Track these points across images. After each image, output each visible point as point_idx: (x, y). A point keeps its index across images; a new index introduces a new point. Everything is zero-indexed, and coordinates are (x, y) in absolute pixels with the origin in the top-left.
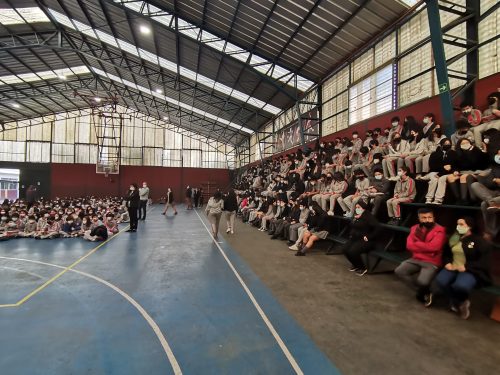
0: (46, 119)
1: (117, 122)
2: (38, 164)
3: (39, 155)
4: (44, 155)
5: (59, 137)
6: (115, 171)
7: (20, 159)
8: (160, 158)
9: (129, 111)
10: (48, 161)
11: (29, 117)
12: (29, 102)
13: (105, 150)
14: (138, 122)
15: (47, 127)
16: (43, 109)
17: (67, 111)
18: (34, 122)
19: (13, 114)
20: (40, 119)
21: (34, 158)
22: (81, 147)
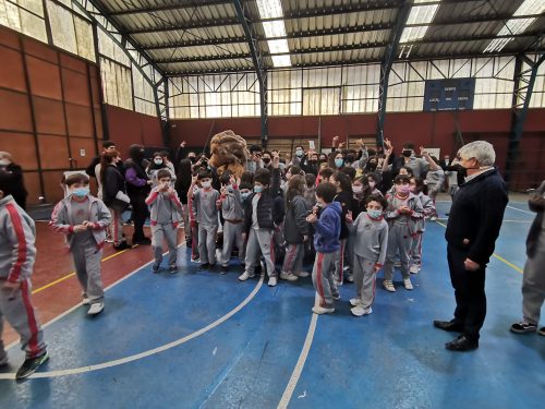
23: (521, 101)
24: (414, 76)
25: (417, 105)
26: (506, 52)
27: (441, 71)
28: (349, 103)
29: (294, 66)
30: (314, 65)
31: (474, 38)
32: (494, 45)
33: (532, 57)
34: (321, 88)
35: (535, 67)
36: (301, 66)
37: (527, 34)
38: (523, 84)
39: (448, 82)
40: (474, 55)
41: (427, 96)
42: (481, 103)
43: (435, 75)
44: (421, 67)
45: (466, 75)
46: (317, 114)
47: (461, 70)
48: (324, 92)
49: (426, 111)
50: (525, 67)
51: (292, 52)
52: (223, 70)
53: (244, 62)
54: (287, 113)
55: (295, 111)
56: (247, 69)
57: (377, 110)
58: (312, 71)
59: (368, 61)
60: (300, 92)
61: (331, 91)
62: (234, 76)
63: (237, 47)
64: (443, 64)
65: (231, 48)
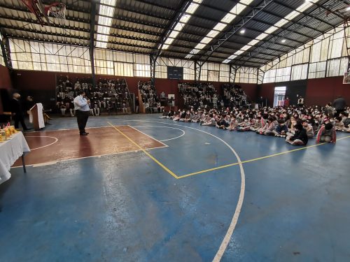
0: (306, 46)
2: (298, 81)
3: (300, 74)
4: (303, 74)
5: (315, 58)
7: (287, 79)
10: (305, 78)
11: (295, 48)
12: (294, 36)
15: (307, 51)
16: (304, 38)
17: (323, 33)
18: (298, 50)
19: (285, 48)
20: (302, 47)
21: (296, 77)
22: (332, 62)
23: (197, 78)
24: (162, 63)
25: (165, 76)
26: (192, 59)
27: (172, 63)
28: (138, 72)
29: (108, 48)
30: (119, 50)
31: (183, 52)
32: (188, 56)
33: (199, 63)
34: (123, 62)
35: (201, 66)
36: (112, 49)
37: (197, 54)
38: (197, 72)
39: (174, 67)
40: (182, 58)
41: (168, 73)
42: (185, 77)
43: (170, 65)
44: (165, 59)
45: (180, 66)
46: (122, 75)
47: (178, 63)
48: (125, 65)
49: (168, 79)
50: (197, 66)
51: (109, 42)
52: (60, 42)
53: (78, 40)
54: (105, 73)
55: (110, 72)
56: (78, 44)
57: (149, 76)
58: (118, 53)
59: (144, 53)
60: (112, 63)
61: (129, 65)
62: (68, 47)
63: (77, 33)
64: (172, 60)
65: (73, 32)
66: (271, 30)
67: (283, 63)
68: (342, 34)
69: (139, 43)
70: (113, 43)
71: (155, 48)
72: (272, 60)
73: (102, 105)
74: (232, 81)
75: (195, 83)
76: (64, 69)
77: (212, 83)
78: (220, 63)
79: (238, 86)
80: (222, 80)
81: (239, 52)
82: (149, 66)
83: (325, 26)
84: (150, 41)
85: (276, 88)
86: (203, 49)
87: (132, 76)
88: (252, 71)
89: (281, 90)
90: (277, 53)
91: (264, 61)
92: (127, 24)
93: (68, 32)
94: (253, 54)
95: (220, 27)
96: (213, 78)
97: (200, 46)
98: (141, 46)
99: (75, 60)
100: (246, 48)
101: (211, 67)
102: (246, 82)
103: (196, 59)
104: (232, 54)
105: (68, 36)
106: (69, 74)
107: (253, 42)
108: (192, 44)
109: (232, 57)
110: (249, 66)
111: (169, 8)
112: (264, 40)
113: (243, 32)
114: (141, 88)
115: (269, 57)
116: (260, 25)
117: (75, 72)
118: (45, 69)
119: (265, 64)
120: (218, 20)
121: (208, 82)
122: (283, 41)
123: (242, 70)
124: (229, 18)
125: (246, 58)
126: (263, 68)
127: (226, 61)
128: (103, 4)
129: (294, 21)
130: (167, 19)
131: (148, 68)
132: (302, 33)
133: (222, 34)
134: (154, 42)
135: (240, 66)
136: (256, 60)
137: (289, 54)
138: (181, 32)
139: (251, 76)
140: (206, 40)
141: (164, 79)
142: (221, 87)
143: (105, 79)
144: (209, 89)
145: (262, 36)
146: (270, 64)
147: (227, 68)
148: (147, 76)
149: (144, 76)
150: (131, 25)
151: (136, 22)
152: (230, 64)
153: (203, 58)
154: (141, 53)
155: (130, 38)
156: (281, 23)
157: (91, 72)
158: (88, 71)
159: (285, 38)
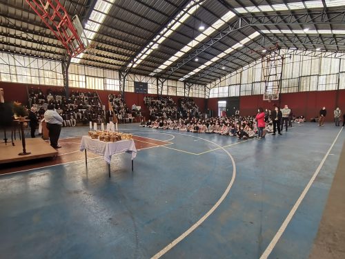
0: (238, 71)
1: (279, 62)
2: (234, 97)
3: (235, 92)
4: (237, 92)
5: (244, 80)
6: (276, 98)
7: (226, 95)
8: (315, 84)
9: (290, 51)
10: (239, 95)
11: (230, 72)
12: (230, 64)
13: (270, 84)
14: (297, 58)
15: (238, 75)
16: (237, 66)
17: (249, 63)
18: (232, 74)
19: (224, 72)
20: (235, 72)
21: (233, 95)
22: (256, 84)
23: (160, 93)
24: (130, 79)
25: (132, 90)
26: (154, 76)
27: (138, 79)
28: (108, 86)
29: (80, 64)
30: (90, 66)
31: (148, 71)
32: (152, 74)
33: (161, 79)
34: (94, 77)
35: (162, 83)
36: (84, 64)
37: (160, 73)
38: (159, 87)
39: (140, 83)
40: (147, 75)
41: (135, 87)
42: (150, 92)
43: (137, 80)
44: (132, 75)
45: (145, 82)
46: (93, 88)
47: (143, 79)
48: (96, 79)
49: (135, 93)
50: (159, 82)
51: (83, 58)
52: (33, 56)
53: (51, 55)
54: (77, 86)
55: (82, 86)
56: (50, 58)
57: (119, 90)
58: (89, 68)
59: (114, 70)
60: (84, 77)
61: (100, 79)
62: (40, 60)
63: (53, 49)
64: (138, 77)
65: (49, 48)
66: (215, 59)
67: (223, 83)
68: (260, 66)
69: (111, 61)
70: (87, 59)
71: (125, 66)
72: (215, 80)
73: (78, 116)
74: (186, 95)
75: (157, 97)
76: (35, 81)
77: (172, 97)
78: (177, 80)
79: (191, 99)
80: (179, 94)
81: (192, 73)
82: (118, 81)
83: (250, 59)
84: (122, 60)
85: (219, 102)
86: (165, 69)
87: (103, 89)
88: (201, 87)
89: (222, 104)
90: (218, 75)
91: (209, 81)
92: (104, 46)
93: (44, 47)
94: (203, 75)
95: (179, 54)
96: (172, 93)
97: (163, 67)
98: (112, 64)
99: (47, 72)
100: (197, 70)
101: (170, 83)
102: (197, 96)
103: (158, 77)
104: (186, 74)
105: (43, 51)
106: (40, 86)
107: (203, 67)
108: (156, 65)
109: (187, 76)
110: (199, 84)
111: (142, 38)
112: (210, 66)
113: (197, 60)
114: (111, 100)
115: (213, 78)
116: (207, 56)
117: (47, 84)
118: (15, 81)
119: (210, 83)
120: (178, 50)
121: (168, 96)
122: (223, 68)
123: (194, 86)
124: (186, 49)
125: (197, 78)
126: (208, 86)
127: (182, 79)
128: (87, 29)
129: (230, 54)
130: (140, 45)
131: (117, 82)
132: (235, 63)
133: (180, 60)
134: (124, 61)
135: (193, 83)
136: (204, 80)
137: (227, 77)
138: (148, 55)
139: (200, 92)
140: (168, 63)
141: (131, 93)
142: (179, 100)
143: (77, 92)
144: (169, 102)
145: (209, 63)
146: (214, 83)
147: (182, 85)
148: (116, 90)
149: (113, 89)
150: (107, 46)
151: (113, 45)
152: (185, 82)
153: (164, 76)
154: (111, 69)
155: (104, 56)
156: (222, 55)
157: (63, 85)
158: (60, 83)
159: (225, 65)
